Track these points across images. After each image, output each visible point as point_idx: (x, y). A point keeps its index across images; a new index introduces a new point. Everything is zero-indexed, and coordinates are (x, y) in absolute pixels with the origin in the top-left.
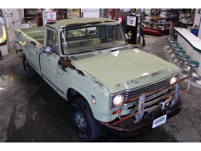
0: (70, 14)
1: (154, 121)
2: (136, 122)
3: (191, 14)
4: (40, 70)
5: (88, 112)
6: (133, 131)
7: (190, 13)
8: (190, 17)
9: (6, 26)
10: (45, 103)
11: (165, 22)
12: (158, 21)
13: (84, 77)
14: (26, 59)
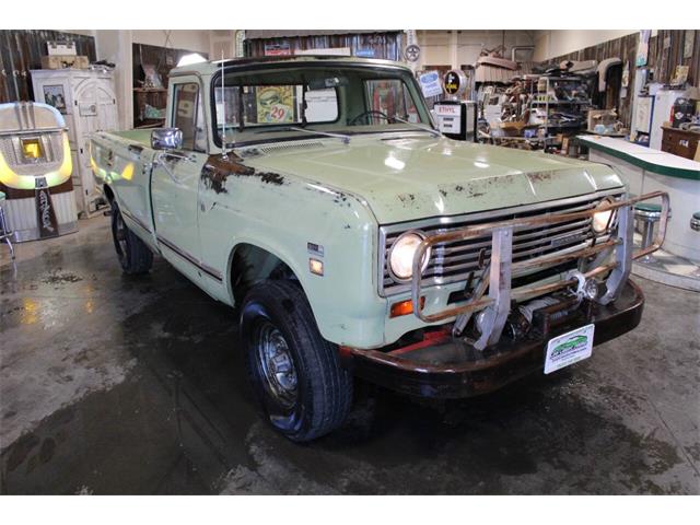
0: (265, 110)
1: (552, 345)
2: (480, 345)
3: (620, 110)
4: (151, 229)
5: (298, 322)
6: (474, 373)
7: (617, 108)
8: (618, 118)
9: (76, 143)
10: (167, 335)
11: (546, 135)
12: (526, 131)
13: (282, 187)
14: (121, 218)
